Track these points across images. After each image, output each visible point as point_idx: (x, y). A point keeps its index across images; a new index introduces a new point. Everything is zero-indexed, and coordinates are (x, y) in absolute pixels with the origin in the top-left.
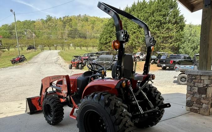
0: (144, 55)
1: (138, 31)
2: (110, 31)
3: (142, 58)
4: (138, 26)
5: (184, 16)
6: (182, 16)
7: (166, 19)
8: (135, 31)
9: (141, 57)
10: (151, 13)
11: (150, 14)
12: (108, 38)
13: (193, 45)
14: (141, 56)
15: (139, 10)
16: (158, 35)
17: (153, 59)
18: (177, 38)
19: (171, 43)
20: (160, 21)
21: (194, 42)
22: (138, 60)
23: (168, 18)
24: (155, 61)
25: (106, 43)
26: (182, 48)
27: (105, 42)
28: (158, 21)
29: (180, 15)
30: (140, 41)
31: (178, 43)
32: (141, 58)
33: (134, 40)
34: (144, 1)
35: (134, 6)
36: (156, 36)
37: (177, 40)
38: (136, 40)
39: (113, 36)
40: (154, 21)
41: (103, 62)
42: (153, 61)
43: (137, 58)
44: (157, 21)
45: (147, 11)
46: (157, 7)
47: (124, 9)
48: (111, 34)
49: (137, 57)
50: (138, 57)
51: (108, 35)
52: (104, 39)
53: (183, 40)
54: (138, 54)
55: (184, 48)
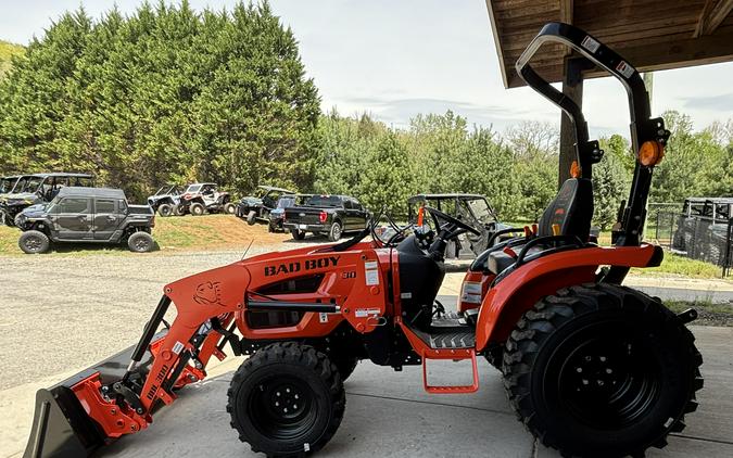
0: (217, 195)
1: (177, 108)
2: (45, 90)
3: (211, 202)
4: (175, 92)
5: (316, 84)
6: (310, 82)
7: (269, 84)
8: (166, 106)
9: (208, 201)
10: (218, 56)
11: (213, 57)
12: (41, 119)
13: (348, 171)
14: (207, 197)
15: (173, 37)
16: (252, 130)
17: (253, 208)
18: (305, 147)
19: (291, 161)
20: (253, 86)
21: (348, 162)
22: (198, 210)
23: (275, 82)
24: (258, 215)
25: (29, 138)
26: (320, 178)
27: (23, 134)
28: (246, 87)
29: (305, 79)
30: (194, 145)
31: (309, 161)
32: (207, 203)
33: (167, 140)
34: (185, 8)
35: (145, 14)
36: (245, 135)
37: (306, 153)
38: (173, 139)
39: (66, 113)
40: (234, 82)
41: (81, 217)
42: (252, 213)
43: (193, 204)
44: (241, 86)
45: (205, 46)
46: (239, 39)
47: (105, 17)
48: (55, 105)
49: (194, 200)
50: (198, 200)
51: (40, 109)
52: (17, 121)
53: (322, 156)
54: (194, 189)
55: (327, 177)
